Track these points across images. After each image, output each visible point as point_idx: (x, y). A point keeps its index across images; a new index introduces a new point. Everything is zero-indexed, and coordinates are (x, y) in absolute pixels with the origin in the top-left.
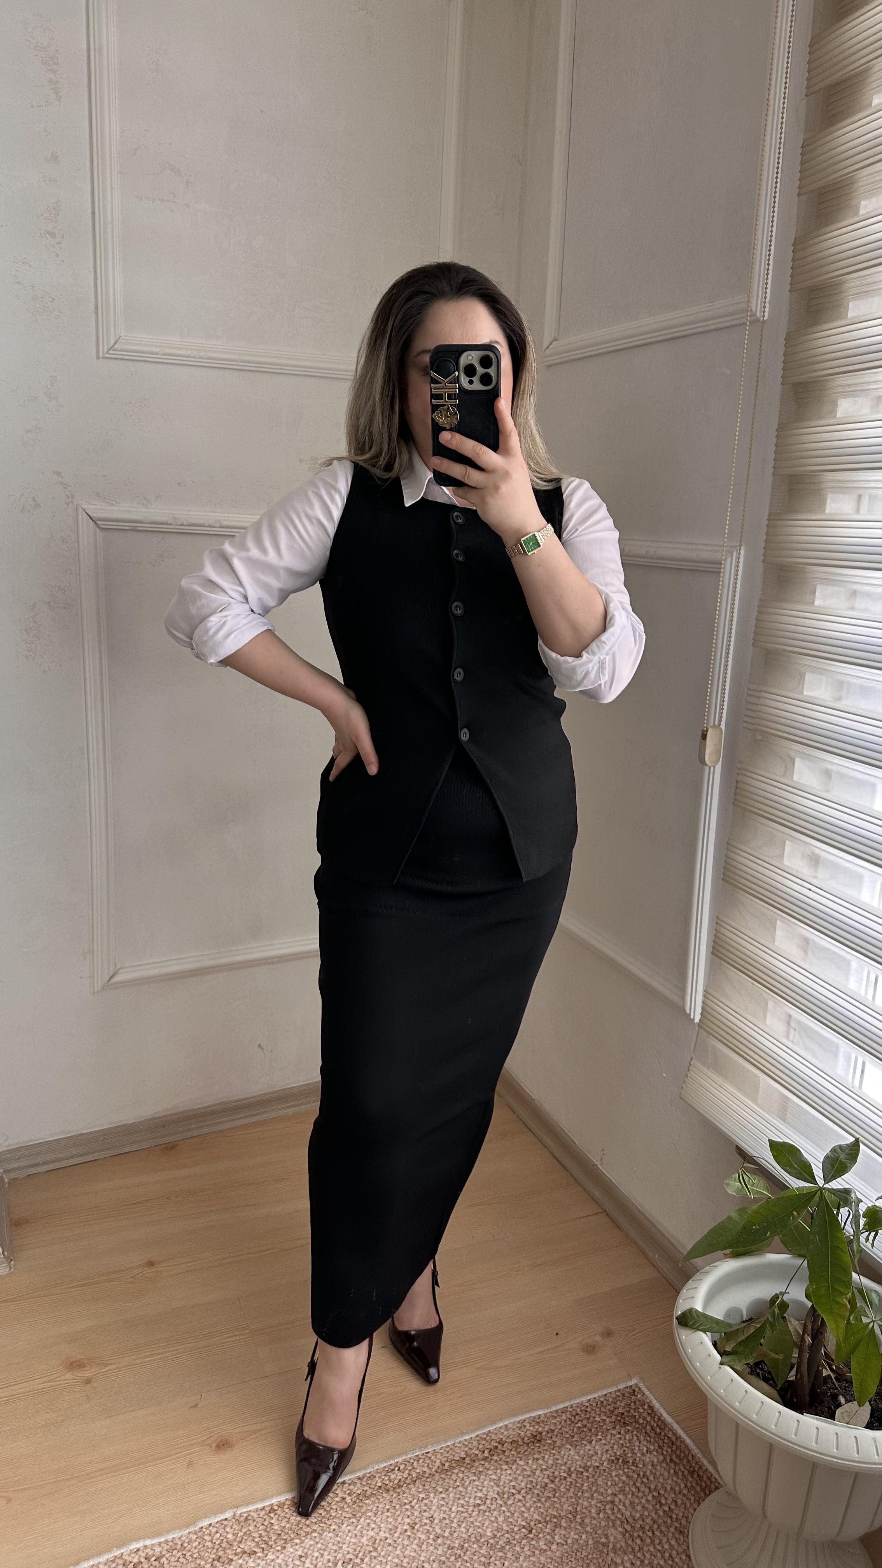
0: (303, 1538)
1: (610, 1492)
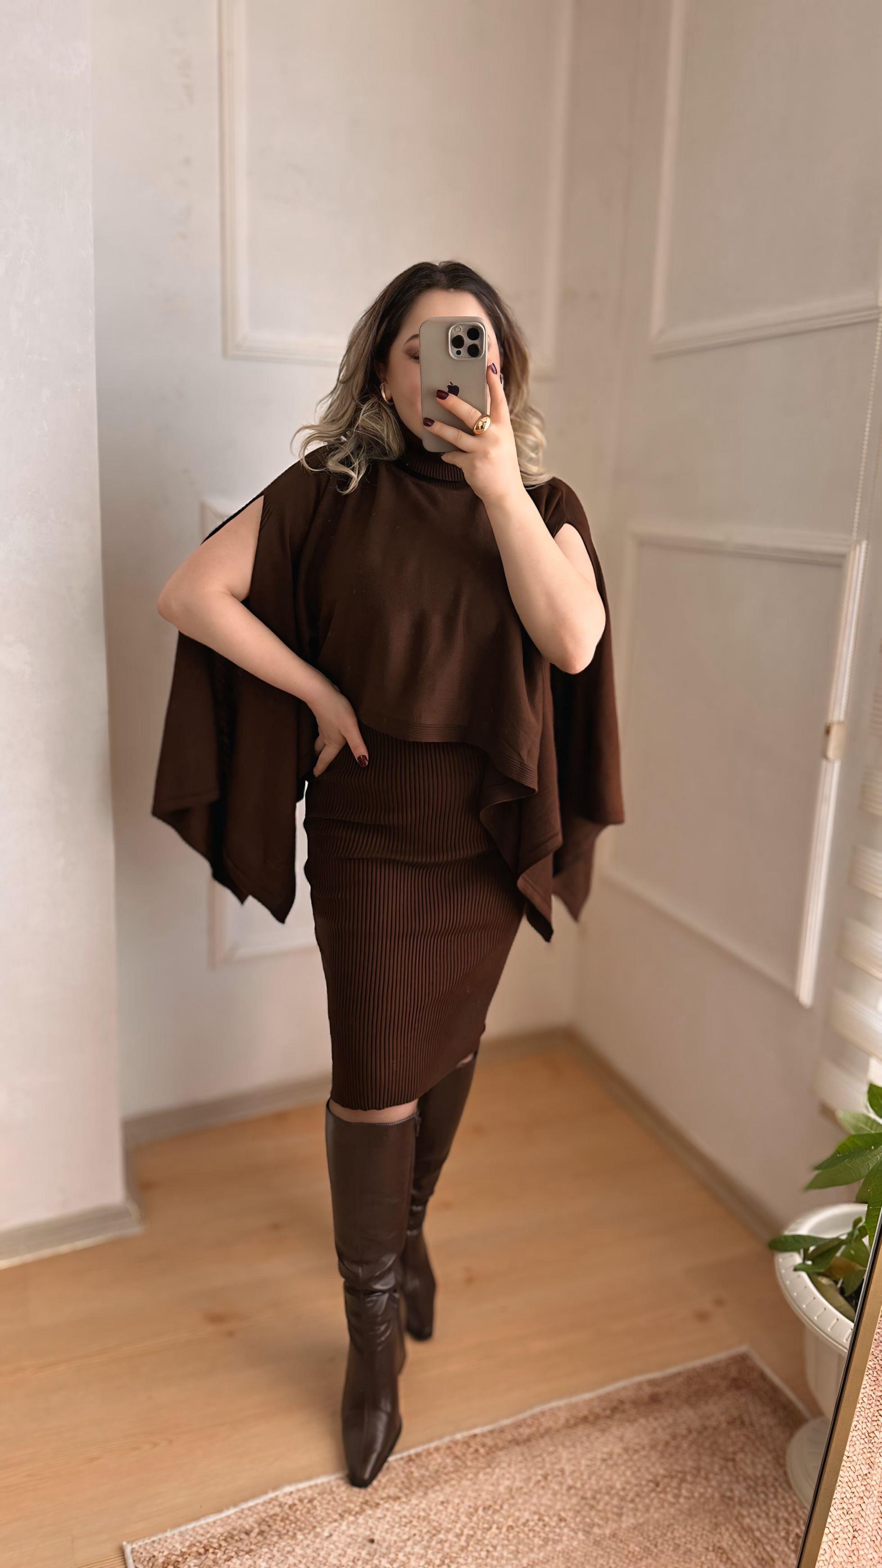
0: (443, 1485)
1: (731, 1449)
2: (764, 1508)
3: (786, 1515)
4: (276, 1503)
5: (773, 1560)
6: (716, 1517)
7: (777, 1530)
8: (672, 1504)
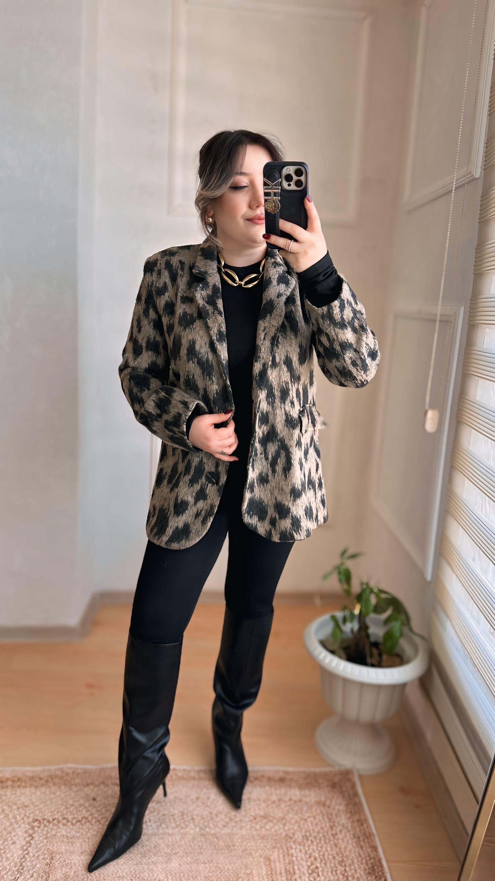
2: (307, 848)
3: (317, 856)
4: (61, 770)
5: (294, 873)
6: (276, 844)
7: (307, 861)
8: (256, 830)
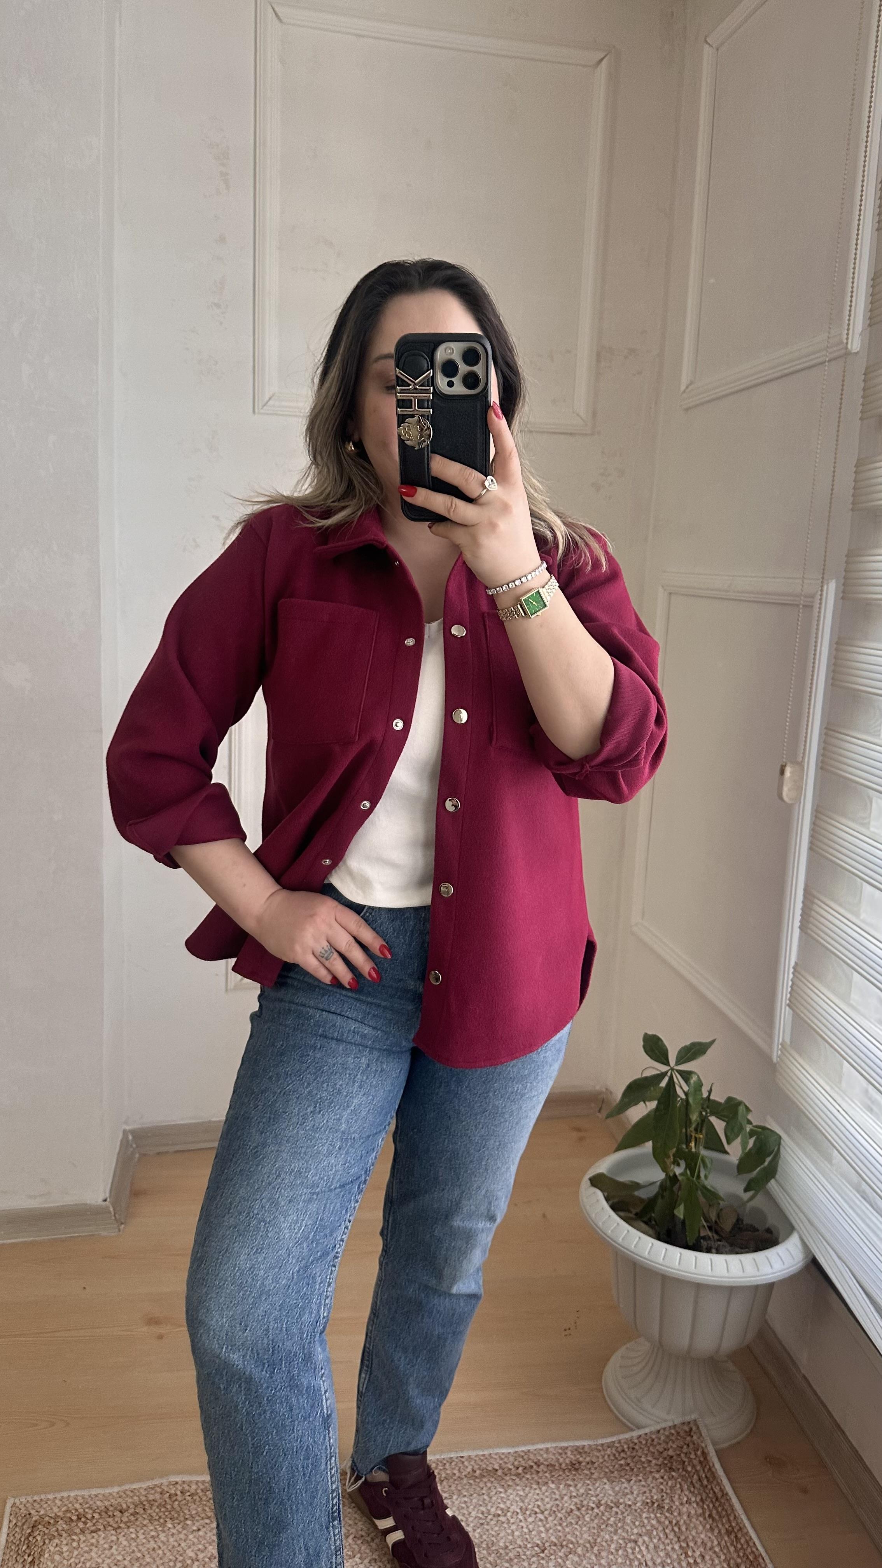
4: (159, 1490)
